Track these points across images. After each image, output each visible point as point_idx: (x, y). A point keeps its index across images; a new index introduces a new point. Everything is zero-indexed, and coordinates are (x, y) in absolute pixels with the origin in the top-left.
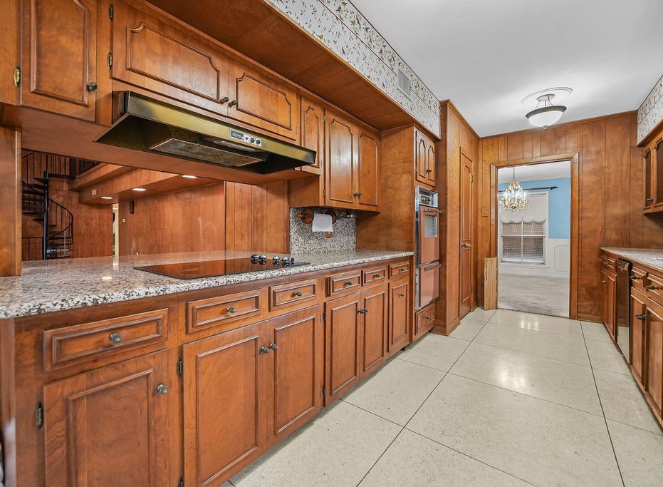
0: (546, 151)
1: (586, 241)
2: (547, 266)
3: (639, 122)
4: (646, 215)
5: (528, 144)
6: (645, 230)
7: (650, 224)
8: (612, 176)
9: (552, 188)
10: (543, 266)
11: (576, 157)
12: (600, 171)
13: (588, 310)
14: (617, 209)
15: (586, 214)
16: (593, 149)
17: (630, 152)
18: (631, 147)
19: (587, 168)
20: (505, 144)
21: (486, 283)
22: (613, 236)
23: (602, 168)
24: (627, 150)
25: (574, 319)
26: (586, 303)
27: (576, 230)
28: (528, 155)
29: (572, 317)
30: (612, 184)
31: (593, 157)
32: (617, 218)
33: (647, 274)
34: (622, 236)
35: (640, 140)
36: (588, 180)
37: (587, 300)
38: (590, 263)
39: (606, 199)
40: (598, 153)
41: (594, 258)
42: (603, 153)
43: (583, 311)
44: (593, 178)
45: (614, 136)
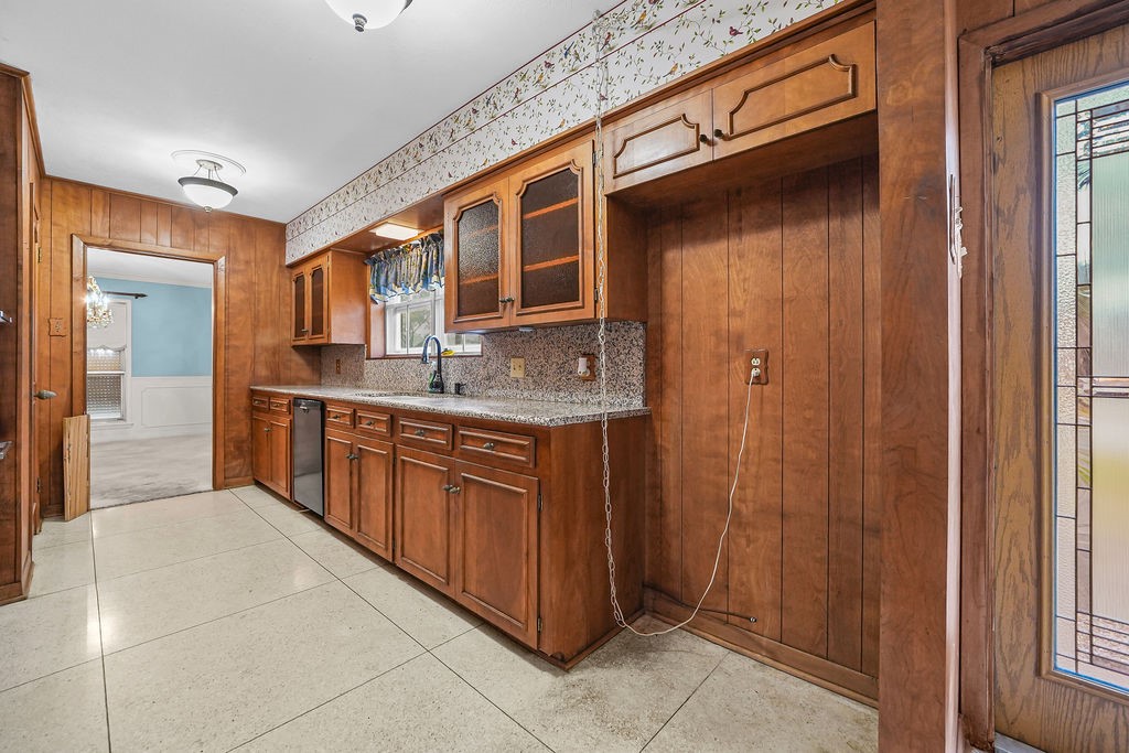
0: (179, 240)
1: (233, 379)
2: (129, 422)
3: (288, 239)
4: (294, 347)
5: (150, 221)
6: (293, 365)
7: (297, 358)
8: (262, 296)
9: (137, 296)
10: (122, 423)
11: (222, 261)
12: (249, 287)
13: (237, 471)
14: (266, 339)
15: (233, 342)
16: (241, 256)
17: (279, 272)
18: (280, 266)
19: (236, 279)
20: (105, 206)
21: (68, 466)
22: (263, 372)
23: (252, 284)
24: (277, 269)
25: (220, 489)
26: (234, 463)
27: (221, 363)
28: (149, 238)
29: (216, 487)
30: (262, 305)
31: (242, 267)
32: (266, 349)
33: (355, 410)
34: (272, 372)
35: (289, 260)
36: (237, 296)
37: (235, 458)
38: (238, 409)
39: (256, 326)
40: (247, 263)
41: (244, 401)
42: (253, 264)
43: (231, 475)
44: (242, 295)
45: (264, 247)
